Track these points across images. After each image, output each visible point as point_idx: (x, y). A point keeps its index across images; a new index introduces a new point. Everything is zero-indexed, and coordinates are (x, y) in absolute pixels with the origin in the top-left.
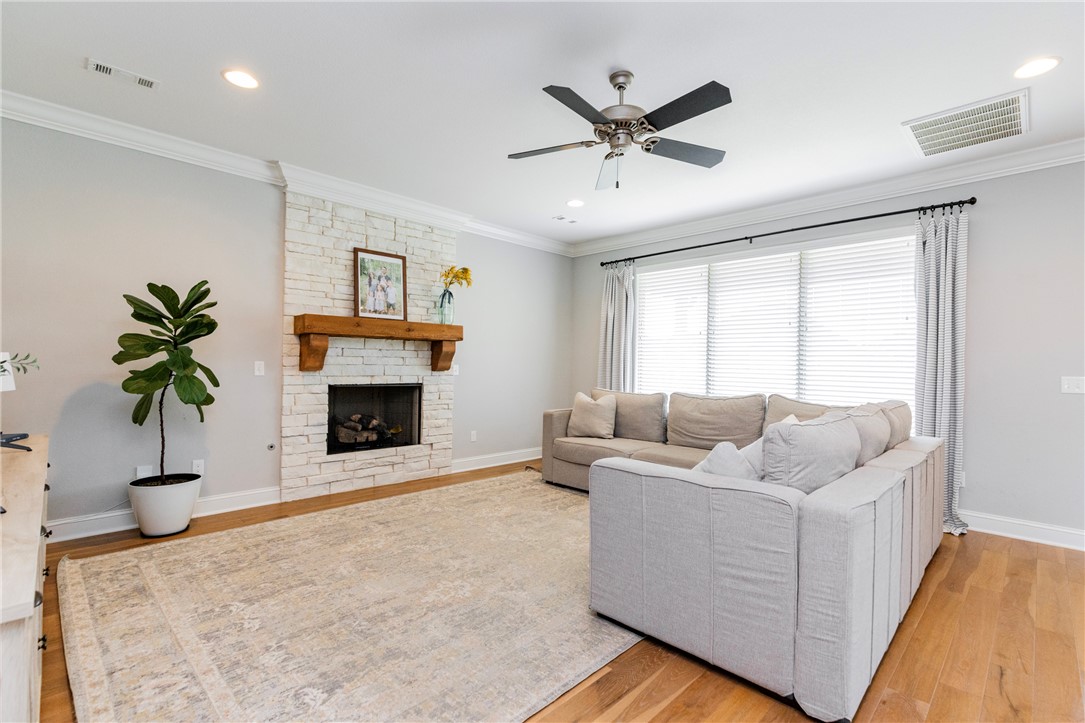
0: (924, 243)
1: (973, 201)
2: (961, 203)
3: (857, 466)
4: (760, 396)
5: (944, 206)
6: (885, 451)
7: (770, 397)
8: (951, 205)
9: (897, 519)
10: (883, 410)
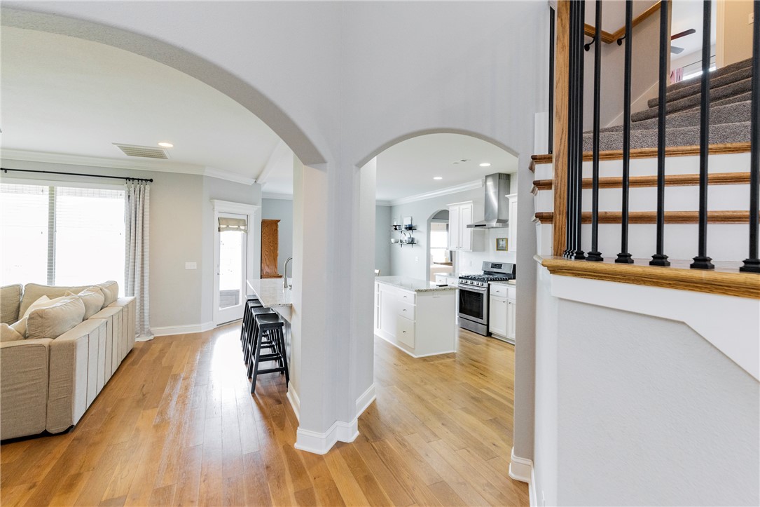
0: (129, 196)
1: (151, 180)
2: (146, 180)
3: (83, 320)
4: (18, 285)
5: (138, 180)
6: (101, 309)
7: (26, 286)
8: (142, 180)
9: (102, 340)
10: (101, 289)
